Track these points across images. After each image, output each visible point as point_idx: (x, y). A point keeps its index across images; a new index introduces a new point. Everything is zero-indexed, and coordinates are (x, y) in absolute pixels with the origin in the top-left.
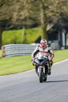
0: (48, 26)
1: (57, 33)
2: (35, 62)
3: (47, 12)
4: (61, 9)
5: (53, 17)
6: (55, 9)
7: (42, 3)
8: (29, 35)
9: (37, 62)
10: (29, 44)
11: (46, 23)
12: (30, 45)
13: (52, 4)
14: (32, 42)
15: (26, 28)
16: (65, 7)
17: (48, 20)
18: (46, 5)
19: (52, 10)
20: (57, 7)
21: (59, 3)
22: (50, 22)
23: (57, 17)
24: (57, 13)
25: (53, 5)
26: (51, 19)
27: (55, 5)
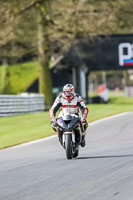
0: (52, 59)
1: (71, 72)
2: (57, 125)
3: (50, 31)
4: (78, 25)
5: (63, 41)
6: (66, 25)
7: (42, 14)
8: (16, 76)
9: (61, 125)
10: (15, 94)
11: (49, 53)
12: (18, 96)
13: (60, 15)
14: (22, 91)
15: (10, 63)
16: (85, 22)
17: (53, 48)
18: (48, 18)
19: (60, 27)
20: (70, 20)
21: (74, 13)
22: (57, 51)
23: (70, 40)
24: (70, 33)
25: (63, 18)
26: (59, 45)
27: (67, 17)
